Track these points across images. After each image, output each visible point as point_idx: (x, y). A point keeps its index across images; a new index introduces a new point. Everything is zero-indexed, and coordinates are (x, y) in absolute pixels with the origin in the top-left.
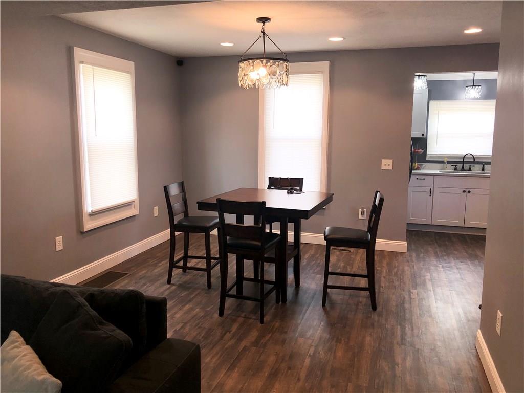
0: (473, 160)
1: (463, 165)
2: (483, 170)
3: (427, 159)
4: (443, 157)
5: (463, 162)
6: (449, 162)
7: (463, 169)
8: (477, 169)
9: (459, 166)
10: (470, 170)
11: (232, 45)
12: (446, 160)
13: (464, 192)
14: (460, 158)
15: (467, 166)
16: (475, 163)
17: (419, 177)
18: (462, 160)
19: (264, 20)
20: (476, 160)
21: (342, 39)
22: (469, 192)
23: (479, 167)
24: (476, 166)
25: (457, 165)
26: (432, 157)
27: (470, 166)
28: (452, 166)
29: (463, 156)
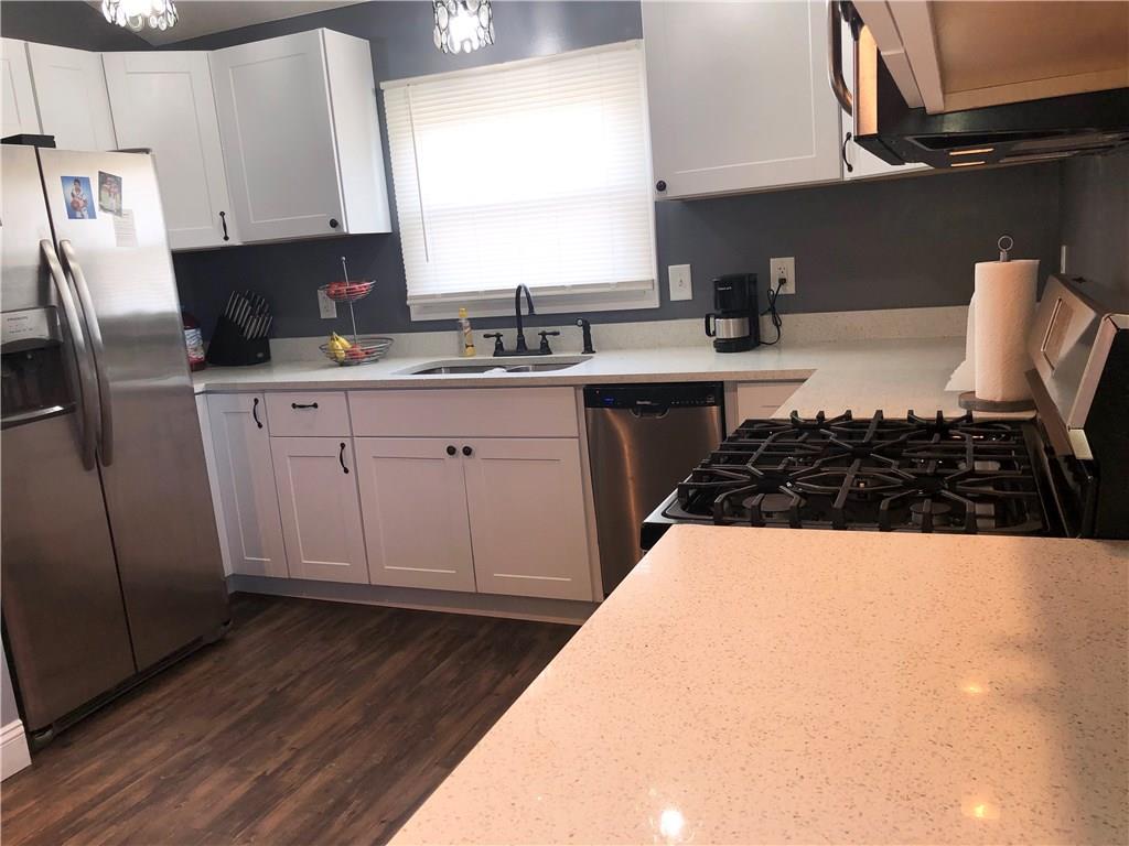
1: (520, 331)
2: (587, 346)
3: (414, 317)
4: (456, 306)
5: (518, 322)
6: (477, 323)
7: (522, 348)
12: (464, 316)
13: (451, 451)
14: (509, 303)
15: (532, 335)
17: (301, 399)
18: (513, 312)
22: (468, 452)
23: (573, 334)
24: (562, 329)
25: (501, 331)
26: (426, 307)
27: (544, 334)
28: (486, 336)
29: (514, 295)
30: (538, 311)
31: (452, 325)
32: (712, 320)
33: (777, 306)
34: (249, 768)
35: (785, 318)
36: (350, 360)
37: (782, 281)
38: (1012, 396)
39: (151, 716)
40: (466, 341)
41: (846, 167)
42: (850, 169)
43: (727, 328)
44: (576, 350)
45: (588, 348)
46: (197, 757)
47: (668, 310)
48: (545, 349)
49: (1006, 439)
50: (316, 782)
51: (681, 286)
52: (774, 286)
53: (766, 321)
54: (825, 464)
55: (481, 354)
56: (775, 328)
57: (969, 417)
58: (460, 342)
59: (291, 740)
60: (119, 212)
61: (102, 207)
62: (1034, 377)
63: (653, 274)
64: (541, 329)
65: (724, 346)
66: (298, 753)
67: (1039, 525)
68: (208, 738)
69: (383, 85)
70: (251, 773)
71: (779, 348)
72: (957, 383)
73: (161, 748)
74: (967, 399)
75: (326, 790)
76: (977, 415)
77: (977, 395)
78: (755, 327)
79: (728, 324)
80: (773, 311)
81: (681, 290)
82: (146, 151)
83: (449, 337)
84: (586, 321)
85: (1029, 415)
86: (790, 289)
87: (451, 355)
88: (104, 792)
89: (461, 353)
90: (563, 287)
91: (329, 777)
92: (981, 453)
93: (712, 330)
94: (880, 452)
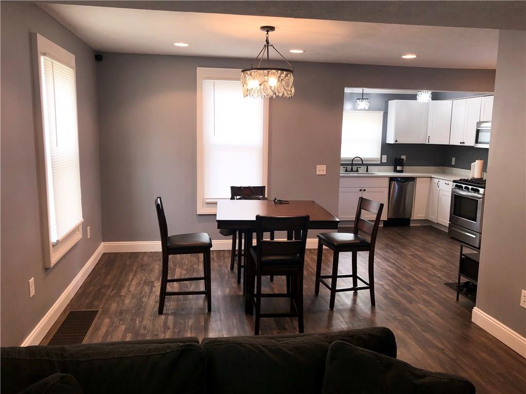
0: (361, 163)
1: (352, 167)
2: (367, 171)
5: (352, 165)
7: (352, 170)
8: (362, 170)
9: (349, 168)
10: (357, 171)
11: (187, 45)
13: (361, 190)
14: (349, 160)
16: (363, 164)
18: (351, 163)
19: (269, 29)
20: (364, 163)
21: (302, 52)
22: (365, 190)
23: (364, 168)
25: (347, 167)
28: (344, 168)
29: (352, 159)
30: (358, 162)
51: (384, 159)
64: (358, 167)
84: (367, 165)
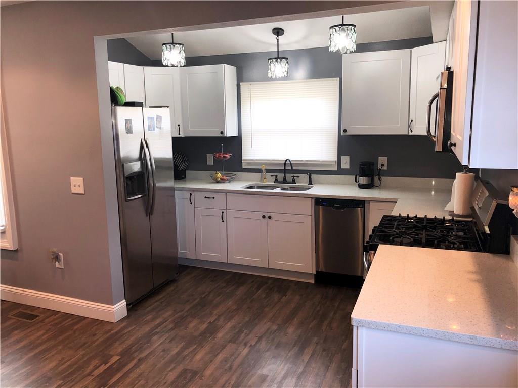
3: (244, 167)
4: (261, 164)
5: (285, 171)
6: (268, 171)
7: (285, 181)
12: (263, 168)
13: (264, 217)
17: (208, 195)
18: (282, 168)
22: (270, 217)
23: (305, 177)
24: (302, 176)
25: (277, 174)
26: (249, 164)
27: (294, 177)
28: (272, 176)
29: (284, 162)
30: (294, 168)
31: (259, 171)
32: (358, 176)
33: (380, 174)
34: (204, 320)
35: (383, 178)
36: (222, 181)
37: (383, 165)
38: (465, 213)
39: (161, 302)
40: (263, 177)
41: (410, 131)
42: (412, 132)
43: (363, 180)
44: (306, 183)
45: (310, 183)
46: (184, 316)
47: (340, 172)
48: (294, 182)
49: (464, 226)
50: (229, 325)
51: (346, 163)
52: (380, 167)
53: (376, 178)
54: (415, 230)
55: (268, 182)
56: (379, 182)
57: (453, 219)
58: (261, 177)
59: (215, 312)
60: (160, 128)
61: (156, 127)
62: (473, 208)
63: (336, 159)
64: (293, 175)
65: (362, 187)
66: (219, 316)
67: (475, 249)
68: (185, 310)
69: (241, 84)
70: (205, 321)
71: (380, 189)
72: (448, 207)
73: (170, 313)
74: (451, 213)
75: (234, 327)
76: (455, 218)
77: (454, 212)
78: (372, 180)
79: (364, 179)
80: (379, 175)
81: (346, 165)
82: (168, 107)
83: (258, 175)
84: (310, 173)
85: (471, 219)
86: (385, 168)
87: (258, 181)
88: (158, 324)
89: (261, 181)
90: (302, 161)
91: (233, 324)
92: (458, 230)
93: (357, 180)
94: (430, 228)
